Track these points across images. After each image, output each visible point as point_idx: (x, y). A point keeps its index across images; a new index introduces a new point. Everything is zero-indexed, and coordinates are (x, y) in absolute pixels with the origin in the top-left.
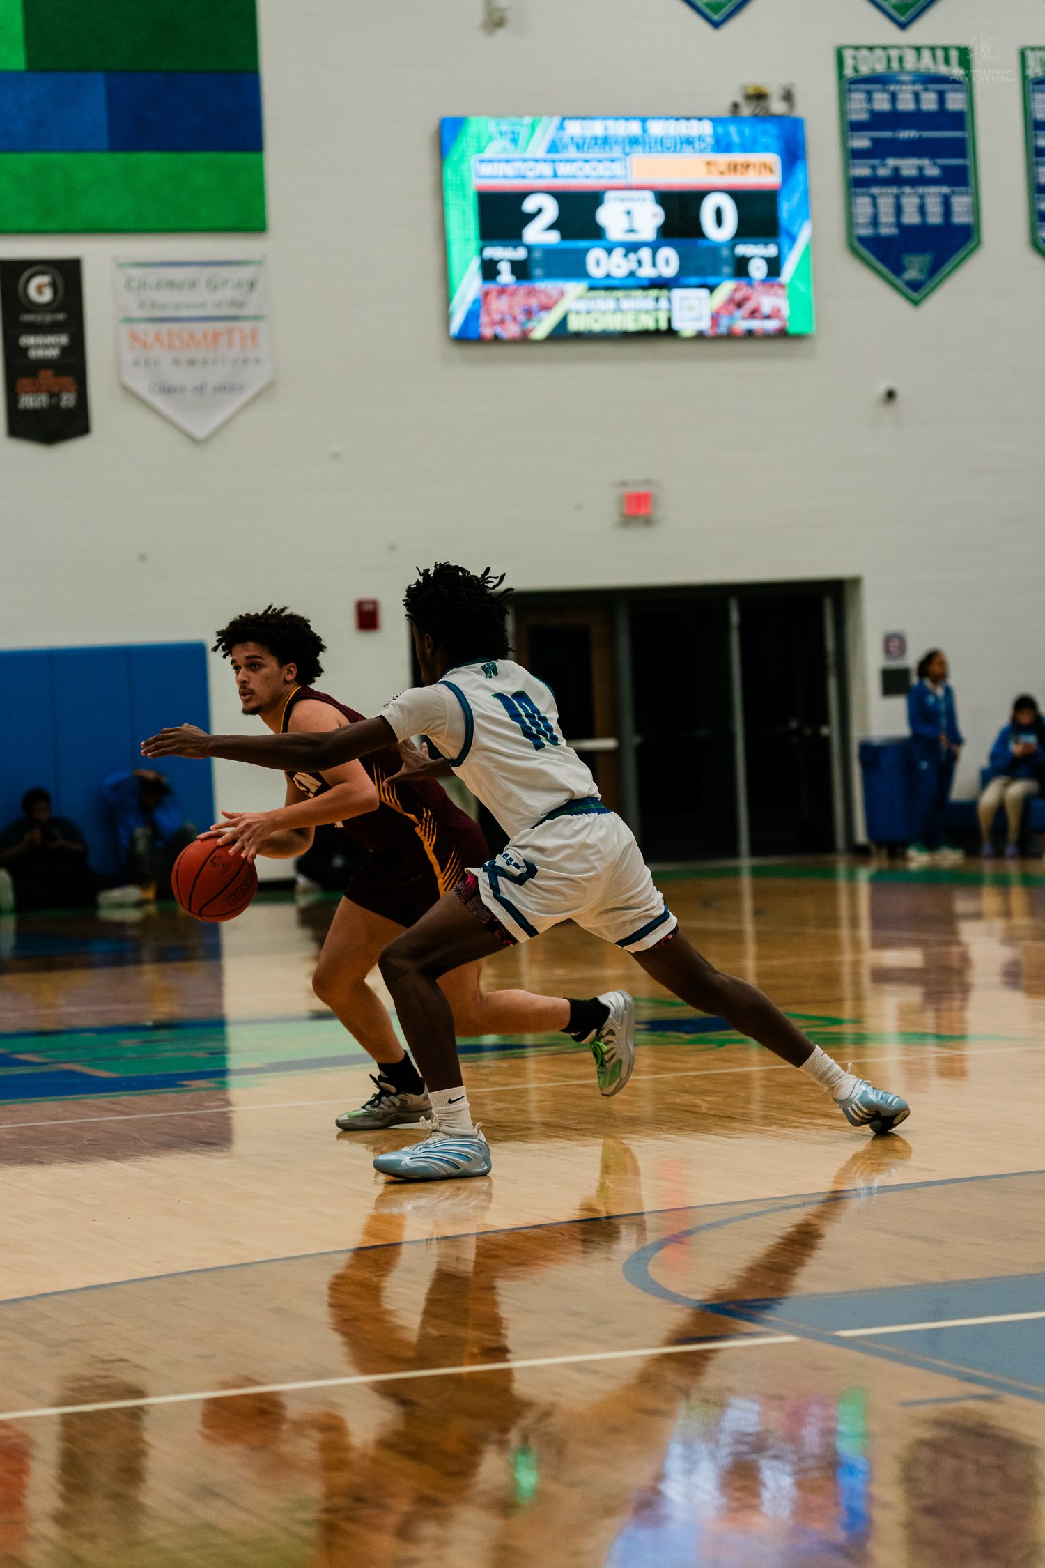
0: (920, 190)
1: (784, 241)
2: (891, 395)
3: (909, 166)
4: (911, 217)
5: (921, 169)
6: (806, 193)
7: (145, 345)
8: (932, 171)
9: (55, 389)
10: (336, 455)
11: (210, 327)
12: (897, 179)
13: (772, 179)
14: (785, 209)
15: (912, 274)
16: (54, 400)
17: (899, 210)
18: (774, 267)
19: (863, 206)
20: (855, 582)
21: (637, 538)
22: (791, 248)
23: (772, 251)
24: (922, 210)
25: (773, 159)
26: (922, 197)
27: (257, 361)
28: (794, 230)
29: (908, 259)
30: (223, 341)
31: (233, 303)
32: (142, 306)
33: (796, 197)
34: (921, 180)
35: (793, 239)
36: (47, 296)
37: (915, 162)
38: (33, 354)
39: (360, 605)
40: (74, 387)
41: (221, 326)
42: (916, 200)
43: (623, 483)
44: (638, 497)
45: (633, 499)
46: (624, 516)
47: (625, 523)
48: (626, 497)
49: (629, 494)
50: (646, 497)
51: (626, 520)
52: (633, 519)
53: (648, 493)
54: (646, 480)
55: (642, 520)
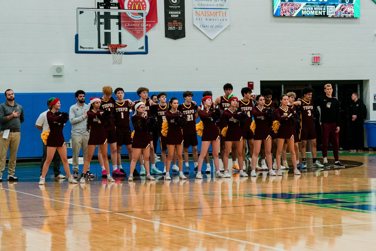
7: (199, 15)
9: (177, 25)
10: (244, 44)
11: (215, 10)
16: (177, 28)
20: (367, 81)
21: (316, 68)
27: (226, 20)
30: (218, 14)
31: (221, 5)
32: (199, 5)
36: (176, 2)
38: (172, 16)
39: (249, 83)
40: (182, 25)
41: (217, 10)
43: (313, 54)
44: (316, 57)
45: (315, 58)
46: (313, 62)
47: (313, 65)
48: (314, 58)
49: (314, 57)
50: (318, 58)
51: (313, 64)
52: (315, 64)
53: (319, 57)
54: (319, 54)
55: (317, 64)
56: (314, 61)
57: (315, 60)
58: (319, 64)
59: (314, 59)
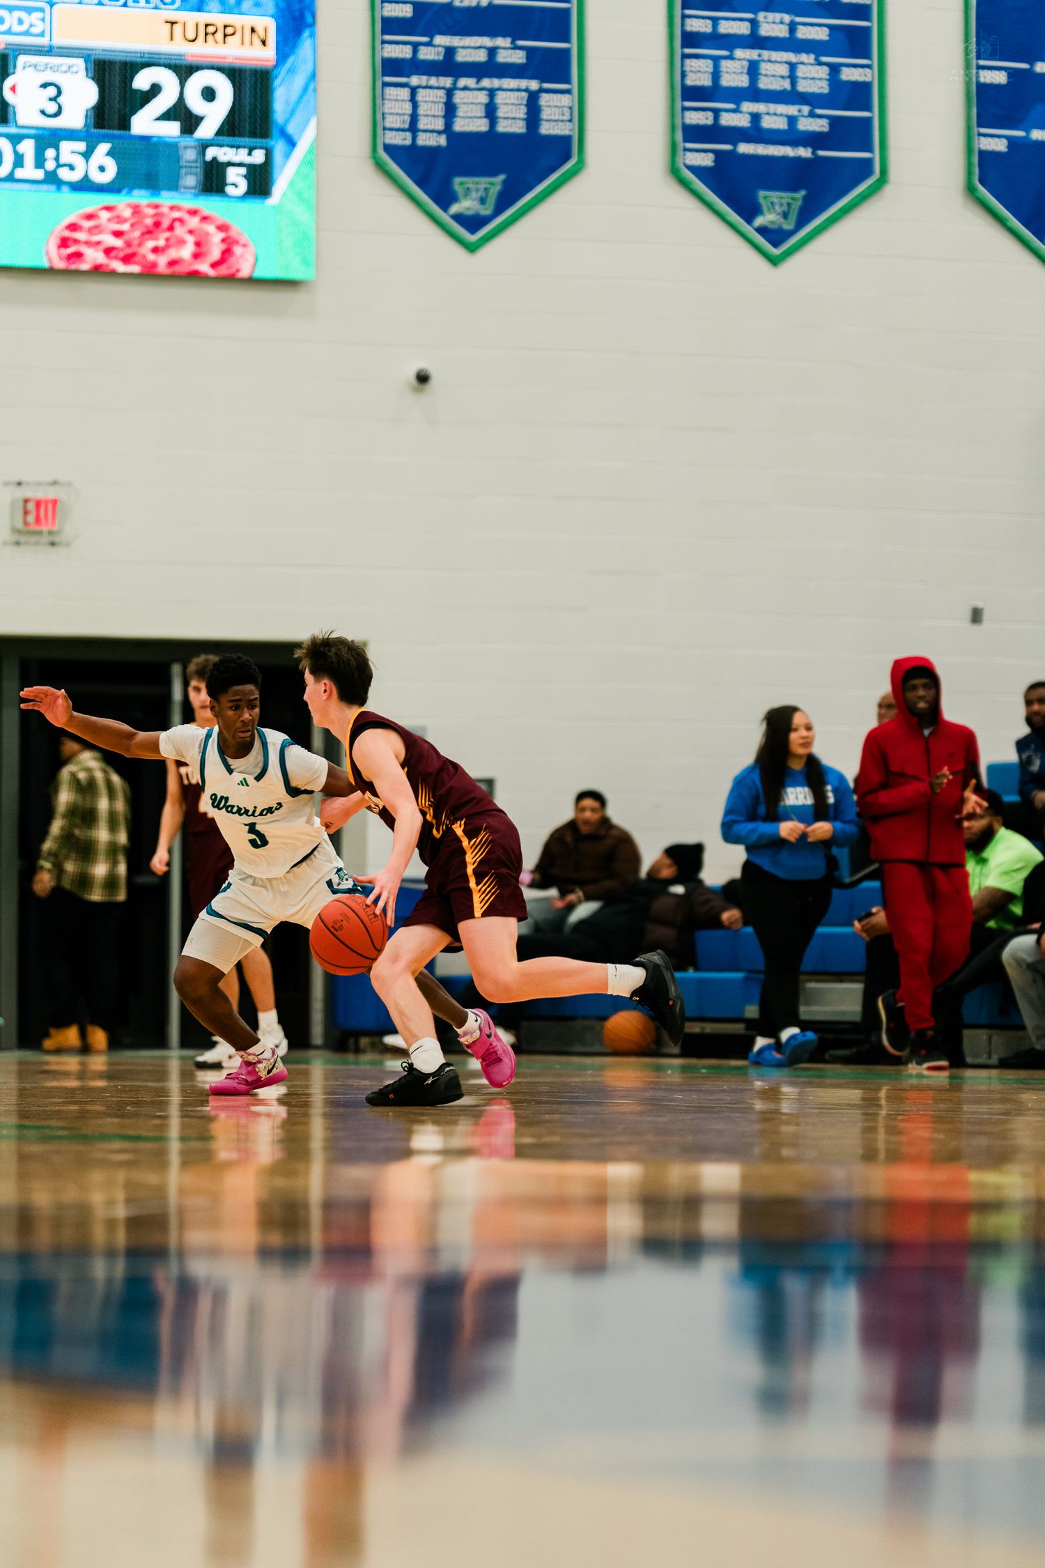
0: (486, 83)
1: (279, 147)
2: (423, 378)
3: (471, 49)
4: (470, 120)
5: (492, 52)
6: (313, 76)
8: (510, 55)
12: (449, 66)
13: (264, 55)
14: (282, 98)
15: (467, 205)
17: (450, 110)
18: (260, 182)
19: (398, 100)
21: (35, 561)
22: (287, 156)
23: (258, 157)
24: (491, 111)
25: (267, 24)
26: (492, 93)
28: (290, 130)
29: (458, 183)
33: (299, 81)
34: (491, 68)
35: (292, 143)
37: (487, 41)
42: (483, 98)
43: (19, 484)
44: (38, 504)
45: (31, 506)
46: (19, 532)
47: (18, 543)
48: (21, 505)
49: (26, 501)
50: (50, 506)
51: (23, 539)
52: (34, 539)
53: (55, 502)
54: (55, 483)
55: (46, 539)
56: (26, 524)
57: (31, 518)
58: (53, 544)
59: (26, 513)
